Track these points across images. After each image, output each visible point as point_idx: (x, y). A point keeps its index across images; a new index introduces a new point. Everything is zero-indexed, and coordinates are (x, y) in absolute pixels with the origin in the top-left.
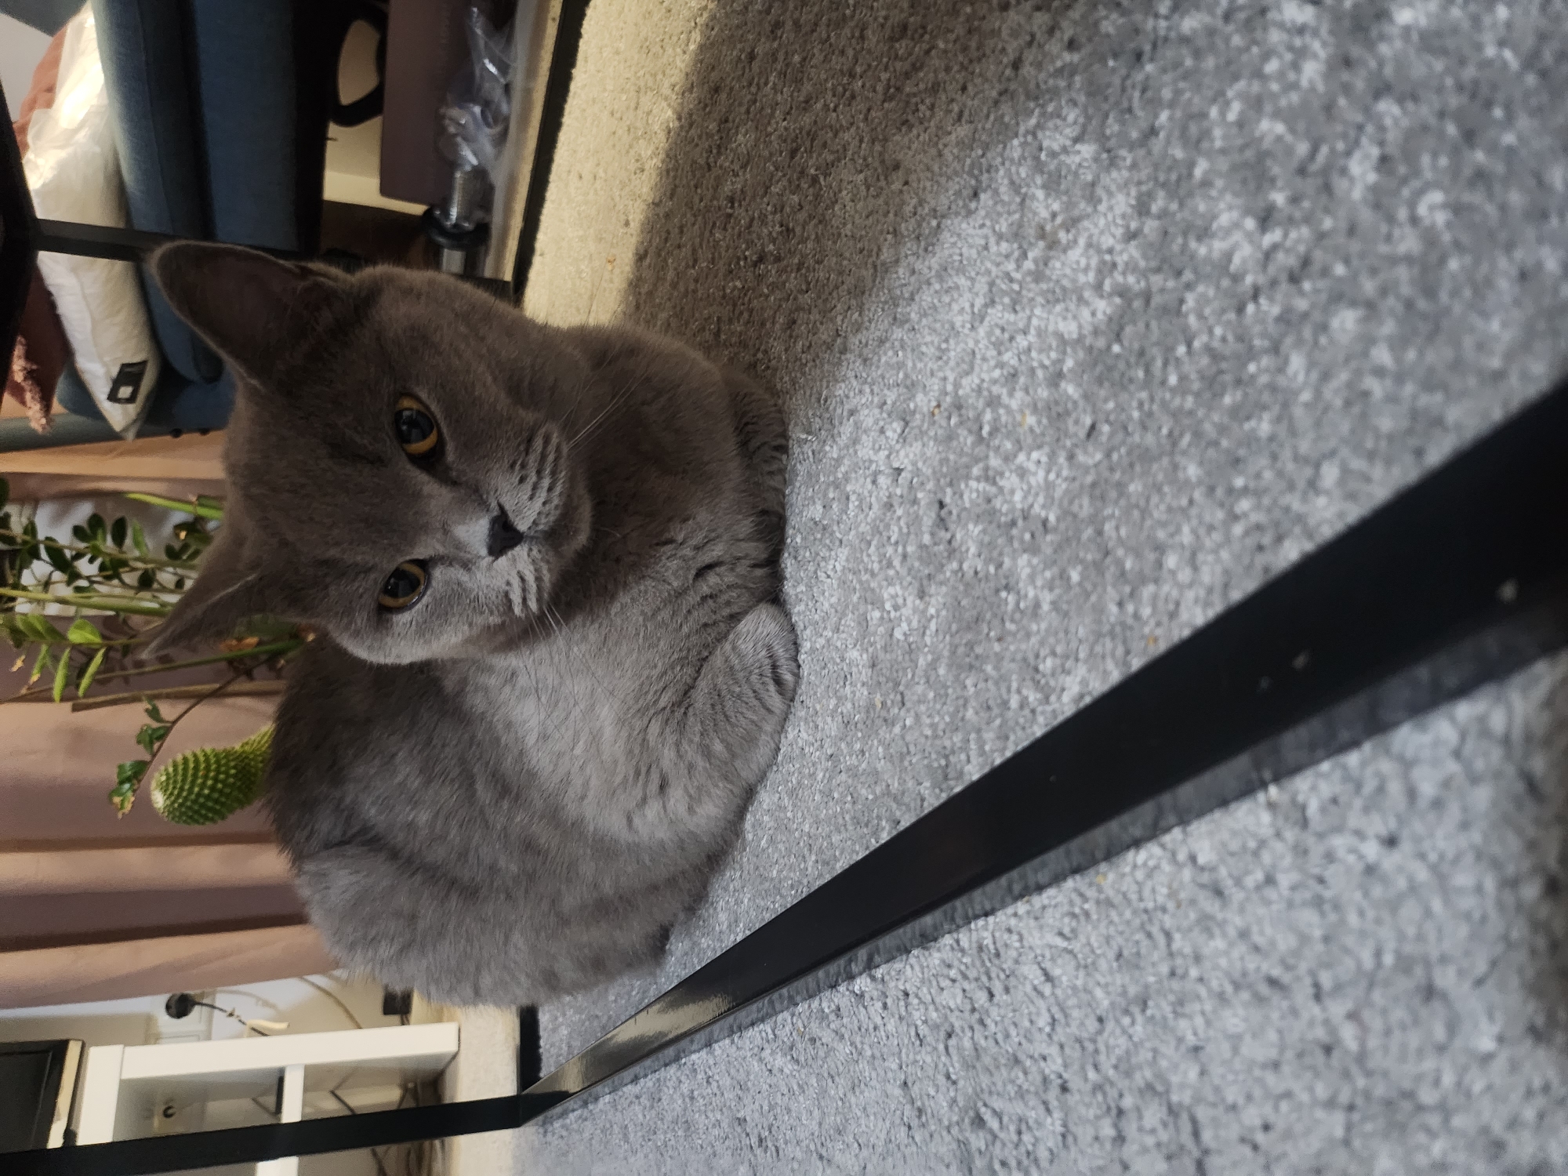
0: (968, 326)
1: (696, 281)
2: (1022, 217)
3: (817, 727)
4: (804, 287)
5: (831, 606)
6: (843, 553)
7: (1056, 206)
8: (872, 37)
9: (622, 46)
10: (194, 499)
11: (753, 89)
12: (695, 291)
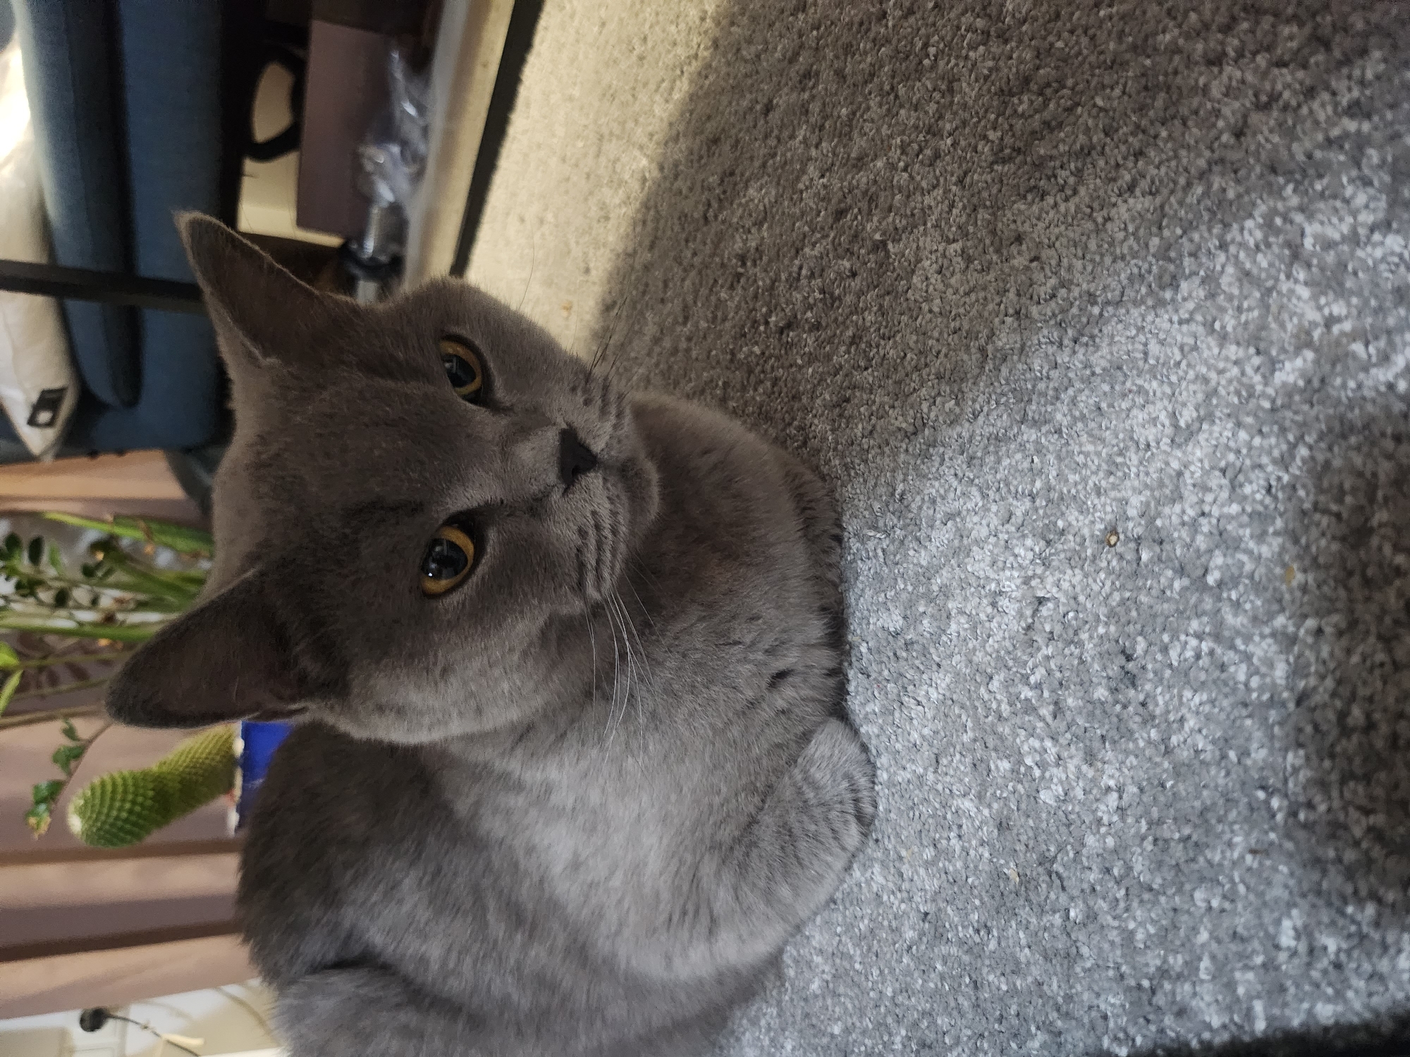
0: (1166, 440)
1: (689, 339)
2: (1263, 317)
3: (901, 875)
4: (862, 364)
5: (923, 737)
6: (943, 680)
7: (1338, 309)
8: (968, 90)
9: (576, 92)
10: (109, 518)
11: (772, 142)
12: (688, 350)
